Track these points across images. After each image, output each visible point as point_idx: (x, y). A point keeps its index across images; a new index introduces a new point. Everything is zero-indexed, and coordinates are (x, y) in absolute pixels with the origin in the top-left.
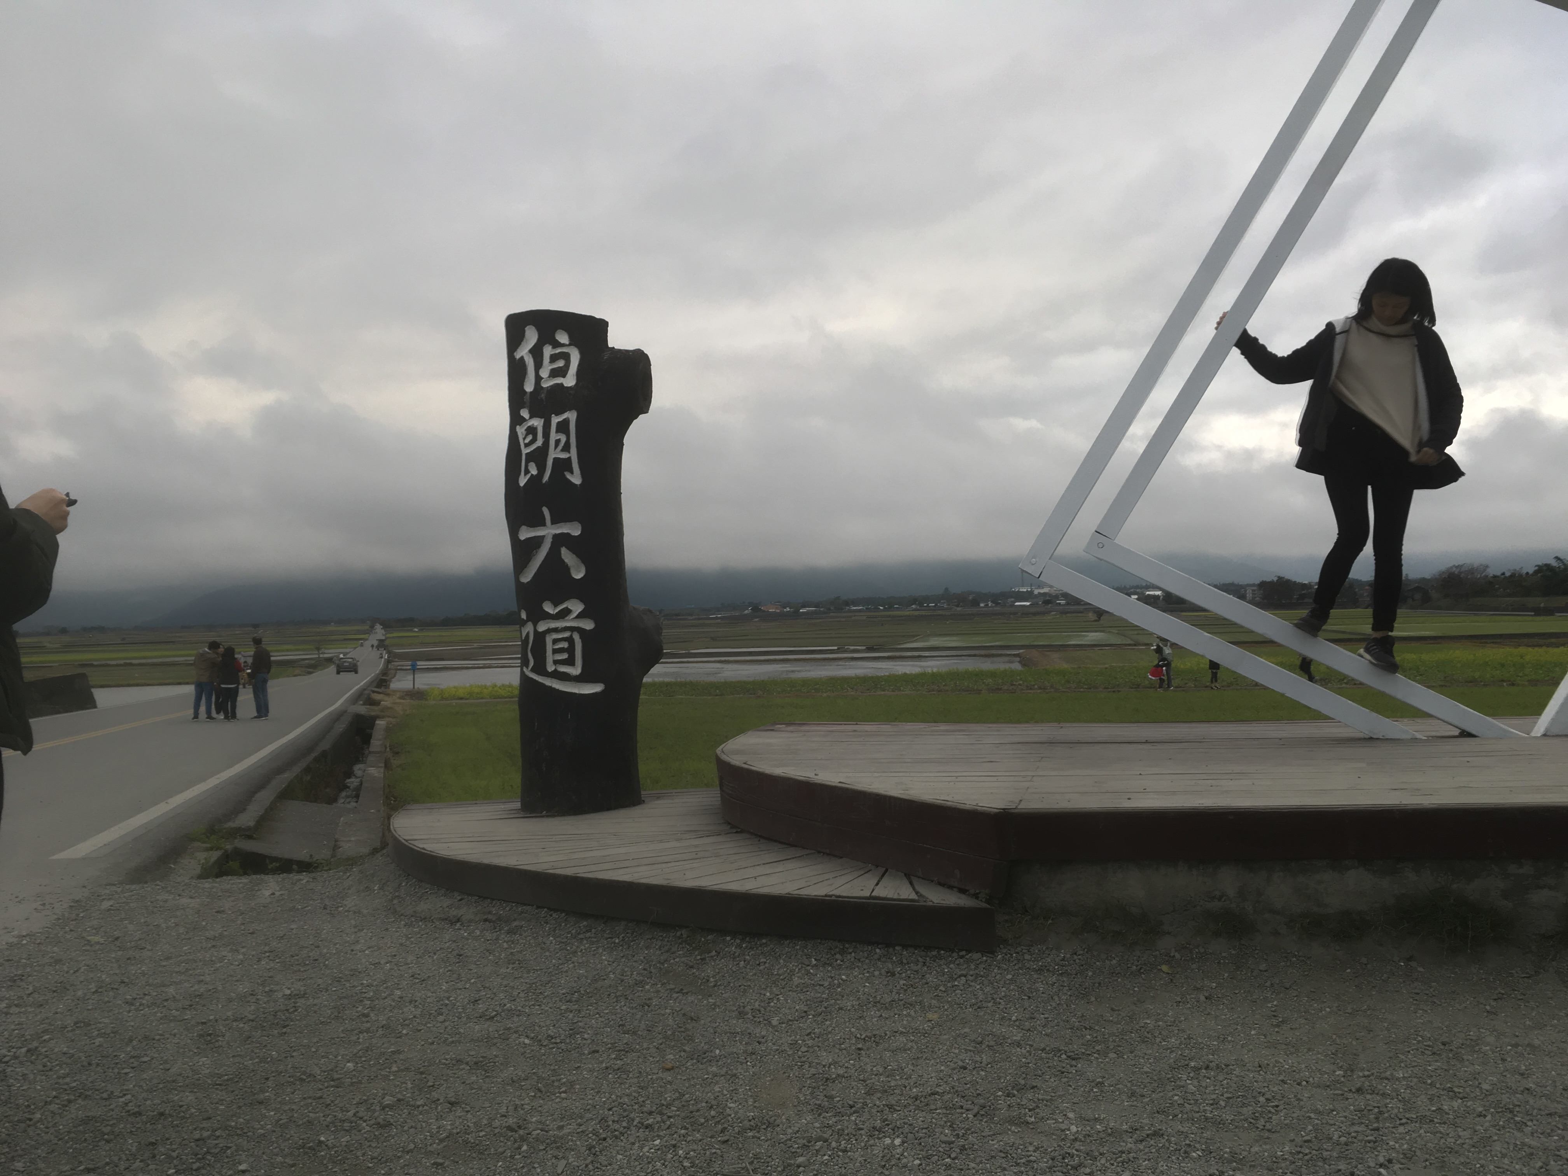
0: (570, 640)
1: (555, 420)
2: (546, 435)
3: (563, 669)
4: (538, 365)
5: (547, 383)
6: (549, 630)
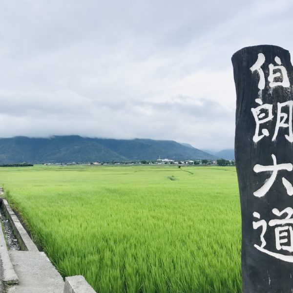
0: (288, 231)
1: (280, 106)
2: (275, 113)
3: (285, 248)
4: (267, 75)
5: (273, 85)
6: (277, 226)
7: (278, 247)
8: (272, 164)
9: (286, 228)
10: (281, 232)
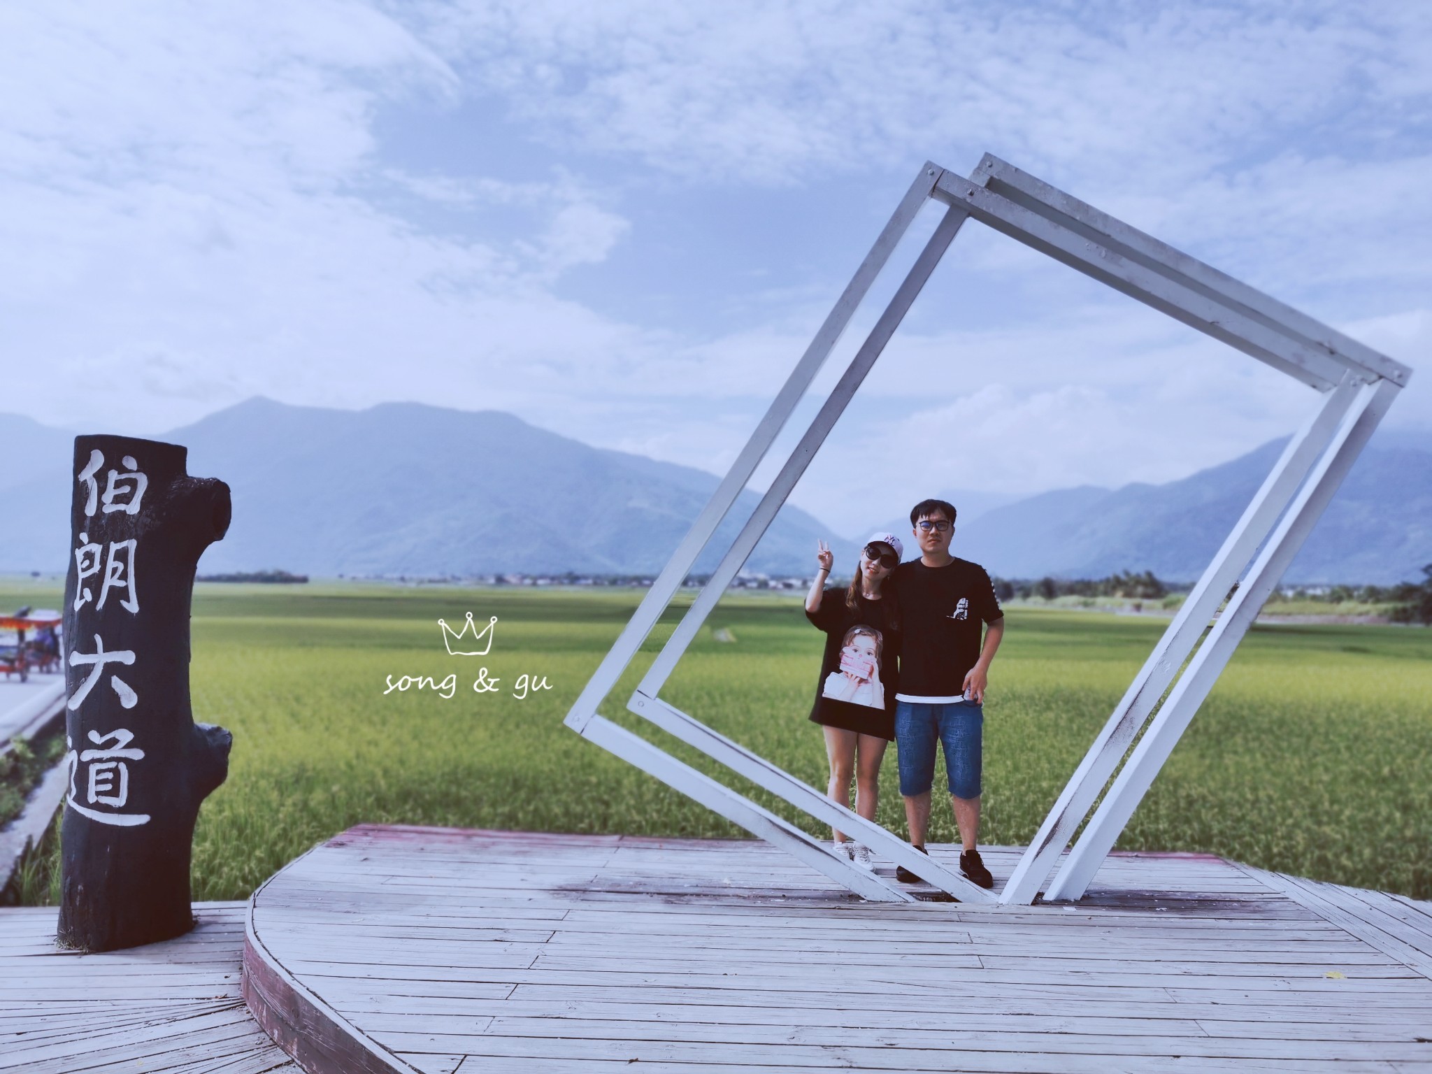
0: (116, 771)
1: (114, 547)
2: (104, 562)
3: (105, 800)
4: (102, 491)
5: (109, 509)
6: (94, 761)
7: (92, 798)
8: (94, 651)
9: (113, 765)
10: (99, 772)
